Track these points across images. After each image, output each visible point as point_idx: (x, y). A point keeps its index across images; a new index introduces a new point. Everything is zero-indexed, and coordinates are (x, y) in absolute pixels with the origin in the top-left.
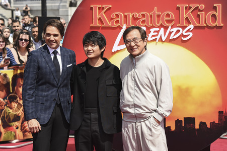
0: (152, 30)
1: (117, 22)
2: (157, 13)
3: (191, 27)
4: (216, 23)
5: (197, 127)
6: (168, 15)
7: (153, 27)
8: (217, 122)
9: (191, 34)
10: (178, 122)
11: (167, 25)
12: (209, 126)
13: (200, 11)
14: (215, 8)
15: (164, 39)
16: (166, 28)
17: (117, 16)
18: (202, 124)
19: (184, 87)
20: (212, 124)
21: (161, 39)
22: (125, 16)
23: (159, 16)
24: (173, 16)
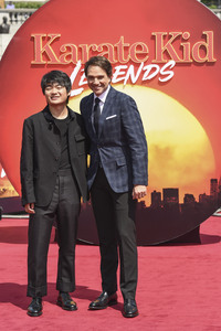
0: (118, 68)
1: (69, 57)
2: (124, 45)
3: (172, 63)
4: (207, 58)
5: (181, 201)
6: (139, 47)
7: (119, 64)
8: (208, 194)
9: (172, 73)
10: (155, 195)
11: (138, 60)
12: (197, 200)
13: (184, 41)
14: (204, 37)
15: (134, 80)
16: (137, 65)
17: (69, 48)
18: (189, 197)
19: (163, 146)
20: (203, 196)
21: (130, 81)
22: (80, 49)
23: (126, 48)
24: (146, 48)
